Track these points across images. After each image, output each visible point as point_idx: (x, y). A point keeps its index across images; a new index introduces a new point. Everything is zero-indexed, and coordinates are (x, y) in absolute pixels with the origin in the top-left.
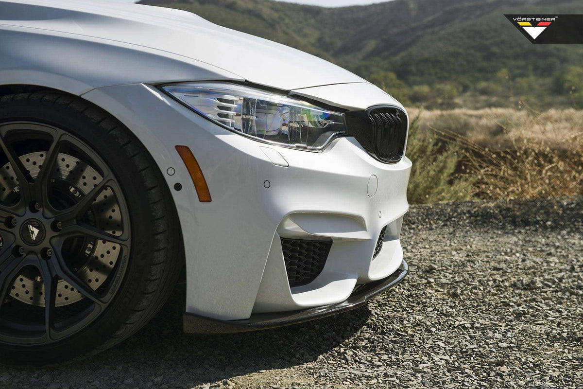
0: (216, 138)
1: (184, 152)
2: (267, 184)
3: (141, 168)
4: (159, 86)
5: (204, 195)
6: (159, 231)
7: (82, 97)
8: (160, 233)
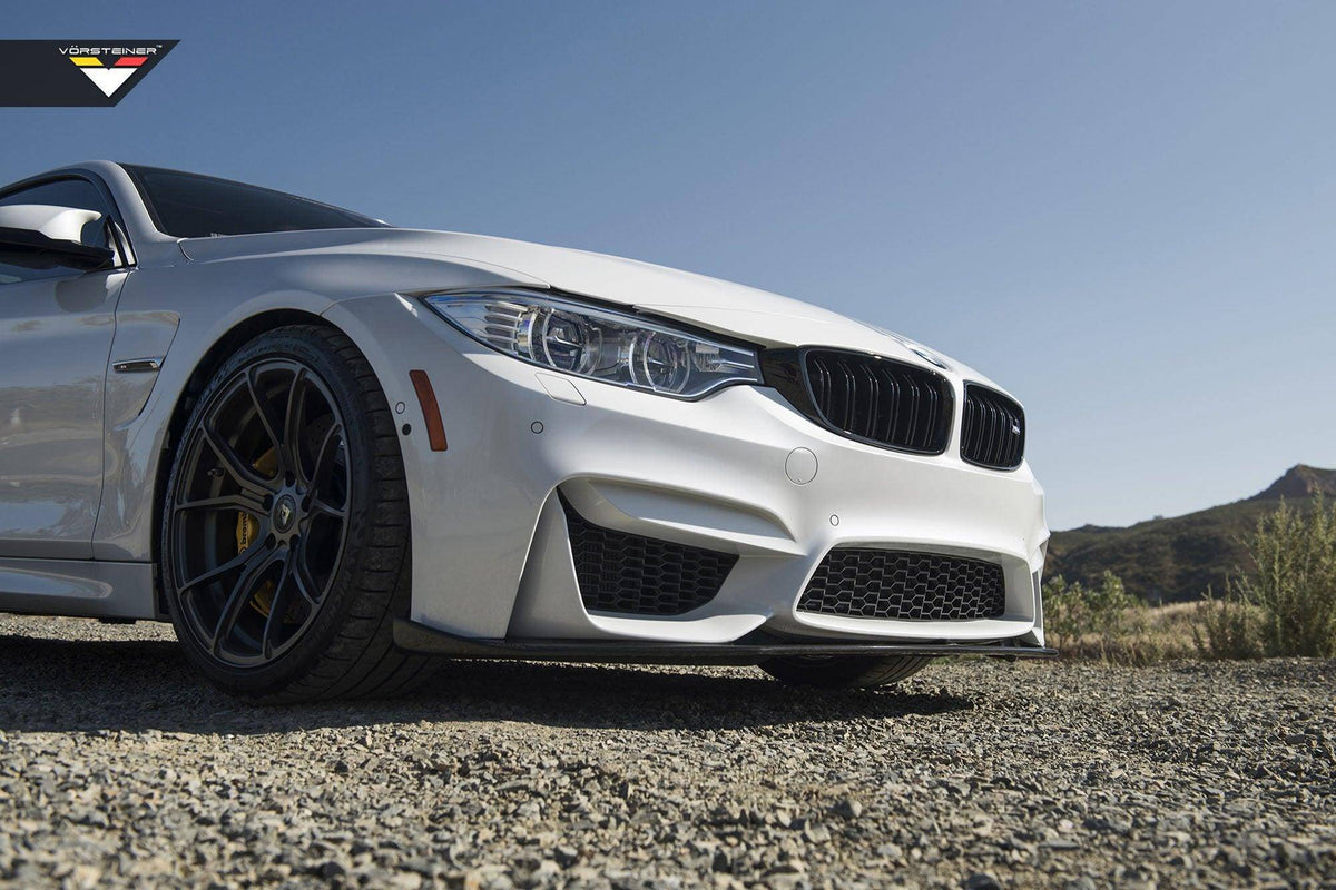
0: (466, 358)
1: (420, 380)
2: (537, 427)
3: (373, 407)
4: (420, 298)
5: (438, 442)
6: (385, 497)
7: (323, 316)
8: (387, 501)
